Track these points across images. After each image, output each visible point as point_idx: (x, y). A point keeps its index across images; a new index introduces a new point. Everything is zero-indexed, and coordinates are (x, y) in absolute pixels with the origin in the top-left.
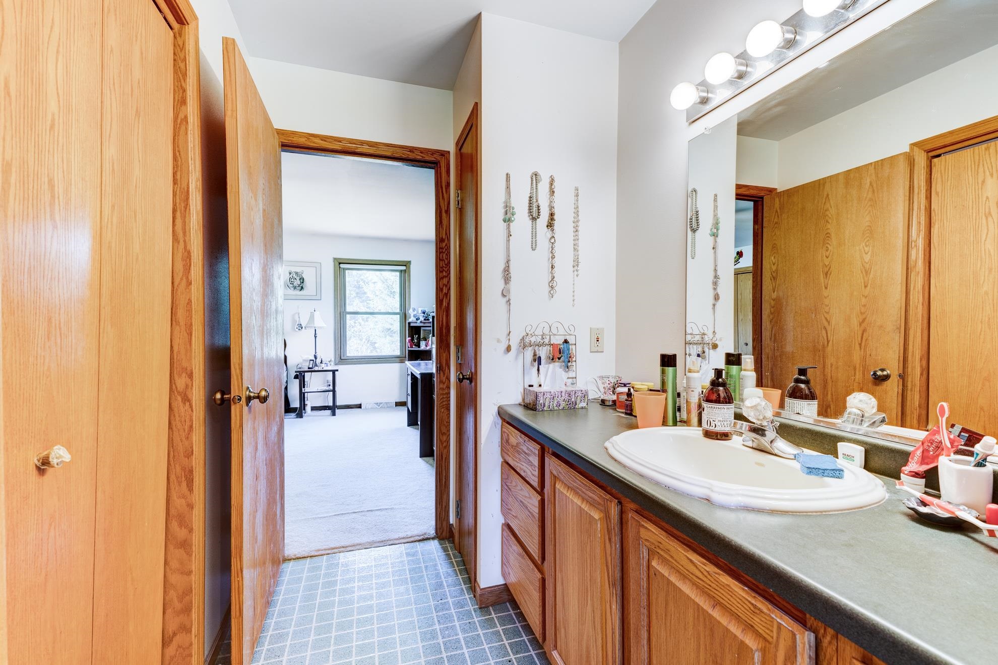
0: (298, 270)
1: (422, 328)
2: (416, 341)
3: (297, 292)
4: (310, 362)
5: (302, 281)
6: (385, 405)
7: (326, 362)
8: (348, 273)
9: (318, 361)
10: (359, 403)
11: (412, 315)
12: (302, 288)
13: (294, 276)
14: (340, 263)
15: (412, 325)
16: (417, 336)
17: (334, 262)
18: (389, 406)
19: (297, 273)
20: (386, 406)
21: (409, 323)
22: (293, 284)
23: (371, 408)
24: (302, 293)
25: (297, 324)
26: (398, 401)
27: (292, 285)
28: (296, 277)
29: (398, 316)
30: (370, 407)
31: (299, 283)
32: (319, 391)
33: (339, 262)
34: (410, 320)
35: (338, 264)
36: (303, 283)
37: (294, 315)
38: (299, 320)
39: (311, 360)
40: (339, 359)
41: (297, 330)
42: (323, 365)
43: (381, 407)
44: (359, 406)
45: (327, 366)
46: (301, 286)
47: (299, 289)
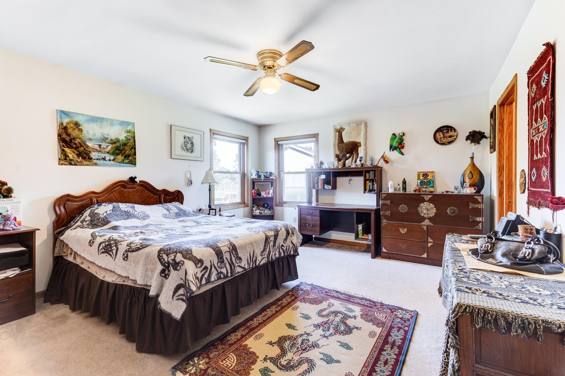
0: (190, 135)
3: (189, 154)
11: (254, 174)
12: (192, 151)
13: (187, 140)
17: (210, 132)
19: (189, 138)
21: (253, 180)
22: (186, 147)
24: (192, 155)
25: (188, 180)
28: (188, 141)
31: (190, 146)
33: (213, 133)
36: (193, 146)
37: (186, 173)
38: (190, 177)
46: (191, 149)
47: (190, 152)
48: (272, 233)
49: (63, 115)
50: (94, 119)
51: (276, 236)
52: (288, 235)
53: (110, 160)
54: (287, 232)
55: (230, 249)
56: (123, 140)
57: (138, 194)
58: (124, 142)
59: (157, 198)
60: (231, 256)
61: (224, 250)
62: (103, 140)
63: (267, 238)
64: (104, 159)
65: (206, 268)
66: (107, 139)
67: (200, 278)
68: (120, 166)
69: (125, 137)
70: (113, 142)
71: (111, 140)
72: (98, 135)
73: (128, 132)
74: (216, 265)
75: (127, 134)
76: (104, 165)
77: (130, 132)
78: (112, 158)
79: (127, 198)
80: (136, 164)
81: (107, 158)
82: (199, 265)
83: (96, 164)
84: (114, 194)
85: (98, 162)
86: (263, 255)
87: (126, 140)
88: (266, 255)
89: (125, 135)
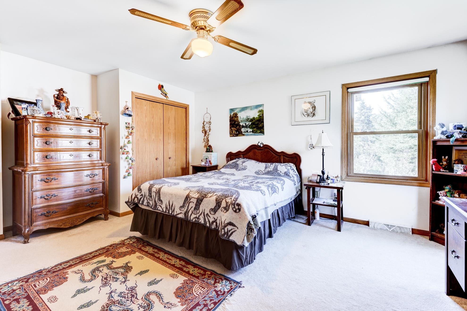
1: (455, 148)
2: (445, 163)
3: (310, 118)
4: (318, 177)
5: (314, 109)
6: (398, 229)
7: (333, 178)
8: (356, 96)
9: (325, 176)
10: (367, 220)
11: (440, 132)
12: (314, 114)
14: (348, 88)
15: (439, 144)
16: (447, 157)
17: (342, 88)
18: (403, 231)
19: (310, 102)
20: (399, 231)
21: (435, 142)
23: (381, 229)
24: (314, 118)
25: (310, 144)
26: (414, 227)
27: (306, 113)
28: (309, 106)
29: (416, 135)
30: (379, 227)
31: (312, 111)
32: (325, 204)
33: (346, 87)
34: (436, 138)
35: (346, 89)
36: (314, 110)
37: (307, 137)
38: (311, 141)
39: (318, 175)
40: (346, 175)
41: (309, 149)
42: (329, 181)
43: (393, 231)
44: (367, 224)
45: (333, 182)
46: (313, 113)
47: (311, 116)
48: (196, 196)
49: (231, 110)
50: (244, 109)
51: (199, 201)
52: (217, 207)
53: (250, 132)
54: (217, 203)
55: (156, 191)
56: (257, 117)
57: (264, 154)
58: (258, 119)
59: (278, 158)
60: (156, 195)
61: (153, 190)
62: (247, 120)
63: (188, 198)
64: (247, 132)
65: (142, 195)
66: (249, 119)
67: (139, 199)
68: (255, 135)
69: (258, 116)
70: (251, 120)
71: (251, 119)
72: (245, 117)
73: (260, 112)
74: (147, 197)
75: (259, 113)
76: (248, 135)
77: (261, 111)
78: (251, 130)
79: (258, 156)
80: (264, 133)
81: (249, 131)
82: (140, 192)
83: (244, 135)
84: (251, 153)
85: (245, 133)
86: (182, 210)
87: (259, 117)
88: (183, 211)
89: (258, 114)
